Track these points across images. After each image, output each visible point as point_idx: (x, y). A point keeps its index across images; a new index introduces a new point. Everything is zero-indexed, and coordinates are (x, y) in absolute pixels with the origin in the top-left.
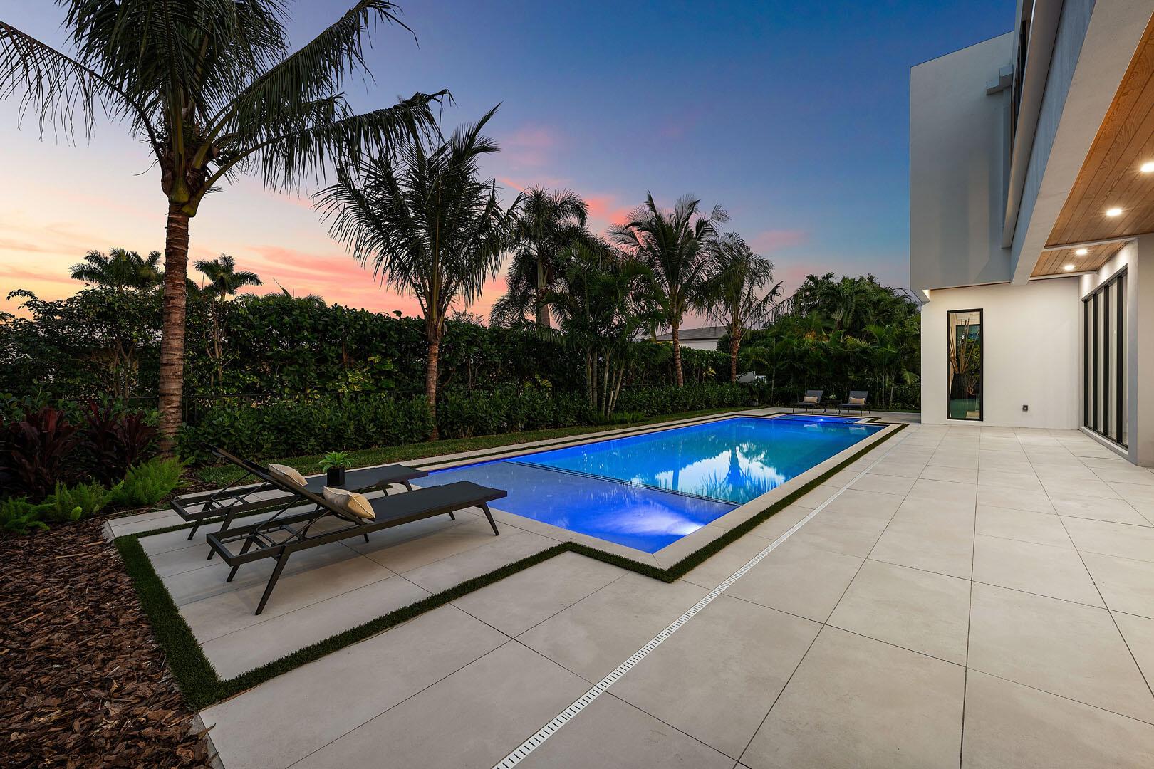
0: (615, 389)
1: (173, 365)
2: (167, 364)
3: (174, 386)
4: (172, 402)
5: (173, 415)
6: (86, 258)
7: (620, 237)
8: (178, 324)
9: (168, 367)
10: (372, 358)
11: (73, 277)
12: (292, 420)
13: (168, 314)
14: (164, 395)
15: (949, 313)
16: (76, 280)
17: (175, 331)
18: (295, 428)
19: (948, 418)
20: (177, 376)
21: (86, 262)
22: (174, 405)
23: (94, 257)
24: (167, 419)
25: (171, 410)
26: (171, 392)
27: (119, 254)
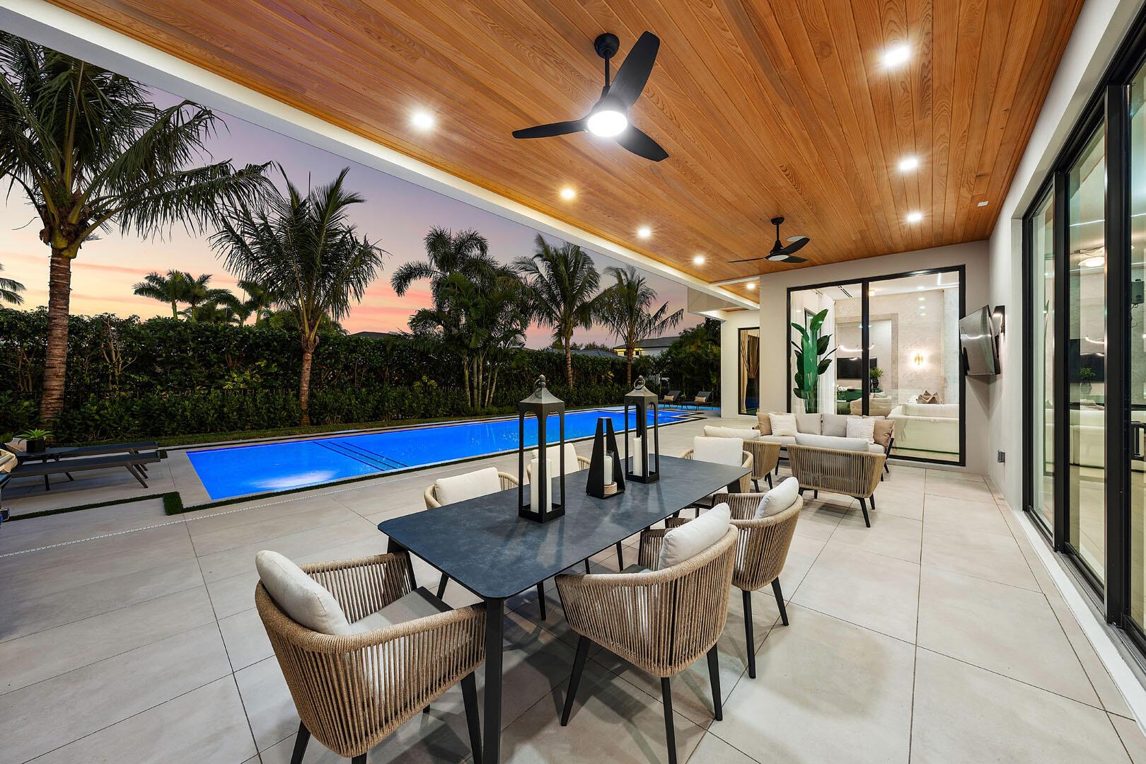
0: (491, 389)
1: (55, 367)
2: (48, 368)
3: (55, 383)
4: (53, 395)
5: (53, 405)
6: (147, 278)
7: (523, 266)
8: (59, 338)
9: (50, 370)
10: (259, 363)
11: (136, 293)
12: (157, 409)
13: (51, 330)
14: (46, 390)
15: (740, 329)
16: (138, 296)
17: (57, 343)
18: (160, 415)
19: (740, 413)
20: (58, 376)
21: (146, 281)
22: (54, 397)
23: (153, 278)
24: (46, 407)
25: (51, 401)
26: (52, 388)
27: (175, 275)
